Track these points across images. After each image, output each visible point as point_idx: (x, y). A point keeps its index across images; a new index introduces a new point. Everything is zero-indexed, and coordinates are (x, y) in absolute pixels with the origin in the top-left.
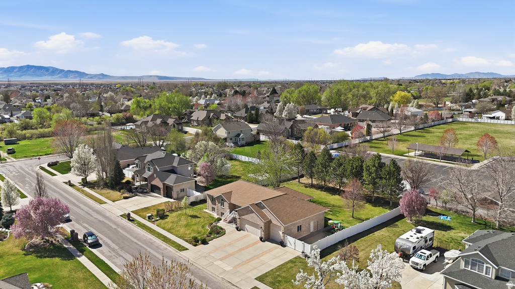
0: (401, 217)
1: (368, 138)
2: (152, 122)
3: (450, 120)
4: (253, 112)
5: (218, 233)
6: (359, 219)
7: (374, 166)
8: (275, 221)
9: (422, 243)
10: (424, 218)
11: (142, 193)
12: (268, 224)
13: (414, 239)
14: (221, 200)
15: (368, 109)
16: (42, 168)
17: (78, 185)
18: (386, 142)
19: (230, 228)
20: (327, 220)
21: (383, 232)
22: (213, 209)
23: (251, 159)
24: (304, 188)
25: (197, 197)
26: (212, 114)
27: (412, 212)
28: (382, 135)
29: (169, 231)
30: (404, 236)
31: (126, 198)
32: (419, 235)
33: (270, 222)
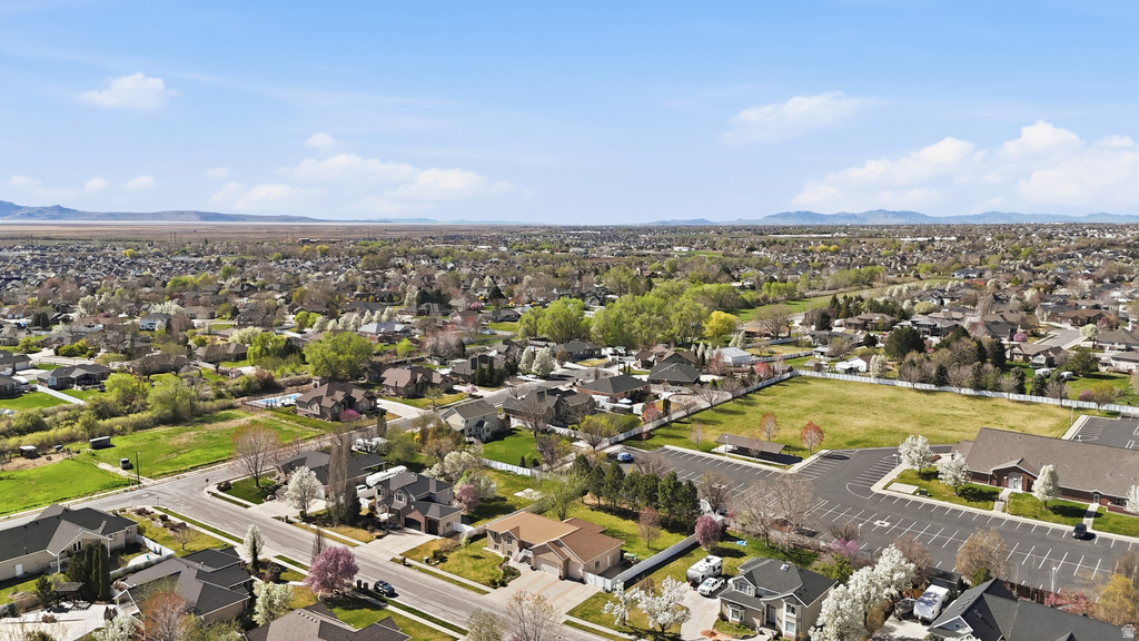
0: (696, 545)
1: (666, 419)
2: (329, 399)
3: (788, 375)
4: (485, 366)
5: (513, 574)
6: (655, 549)
7: (670, 487)
8: (574, 559)
9: (711, 571)
10: (720, 544)
11: (395, 529)
12: (567, 562)
13: (703, 569)
14: (508, 537)
15: (665, 357)
16: (214, 495)
17: (297, 521)
18: (689, 426)
19: (524, 568)
20: (623, 552)
21: (679, 563)
22: (496, 547)
23: (510, 467)
24: (590, 511)
25: (470, 532)
26: (420, 376)
27: (707, 540)
28: (684, 413)
29: (458, 574)
30: (694, 567)
31: (379, 537)
32: (708, 564)
33: (569, 559)
